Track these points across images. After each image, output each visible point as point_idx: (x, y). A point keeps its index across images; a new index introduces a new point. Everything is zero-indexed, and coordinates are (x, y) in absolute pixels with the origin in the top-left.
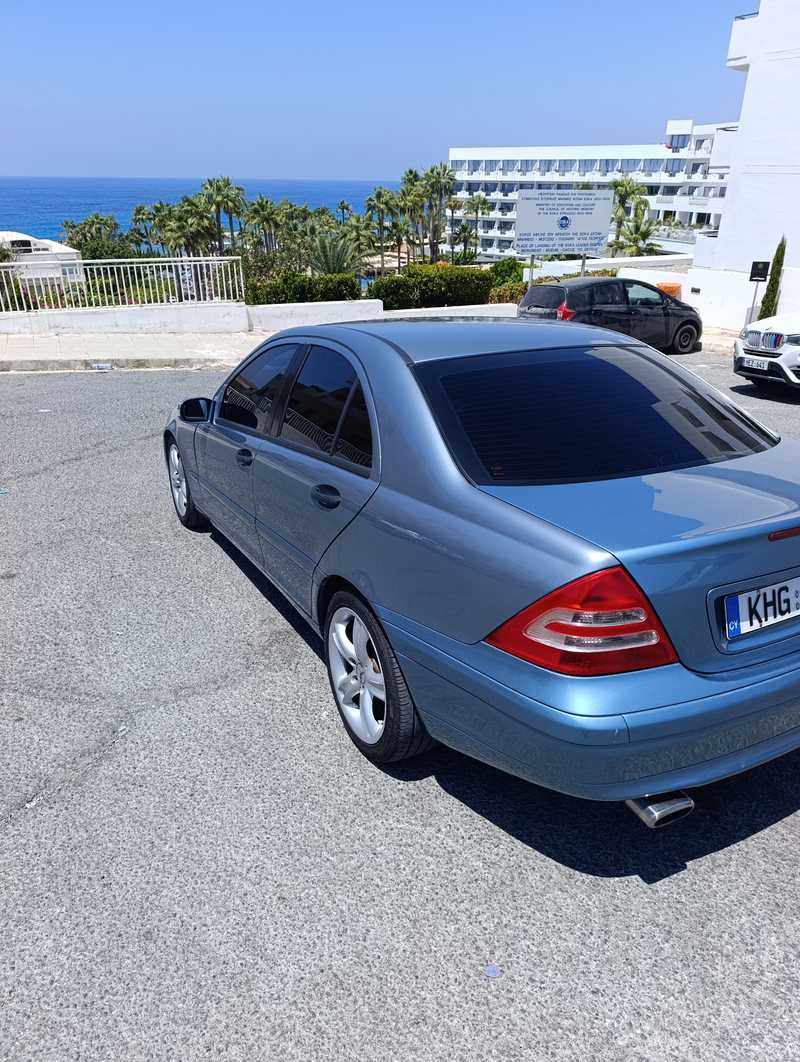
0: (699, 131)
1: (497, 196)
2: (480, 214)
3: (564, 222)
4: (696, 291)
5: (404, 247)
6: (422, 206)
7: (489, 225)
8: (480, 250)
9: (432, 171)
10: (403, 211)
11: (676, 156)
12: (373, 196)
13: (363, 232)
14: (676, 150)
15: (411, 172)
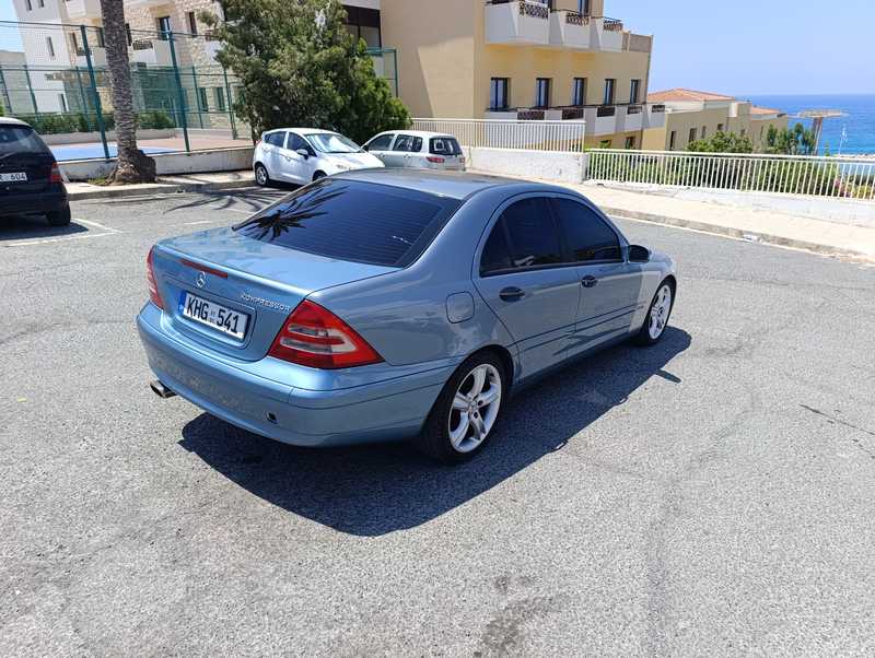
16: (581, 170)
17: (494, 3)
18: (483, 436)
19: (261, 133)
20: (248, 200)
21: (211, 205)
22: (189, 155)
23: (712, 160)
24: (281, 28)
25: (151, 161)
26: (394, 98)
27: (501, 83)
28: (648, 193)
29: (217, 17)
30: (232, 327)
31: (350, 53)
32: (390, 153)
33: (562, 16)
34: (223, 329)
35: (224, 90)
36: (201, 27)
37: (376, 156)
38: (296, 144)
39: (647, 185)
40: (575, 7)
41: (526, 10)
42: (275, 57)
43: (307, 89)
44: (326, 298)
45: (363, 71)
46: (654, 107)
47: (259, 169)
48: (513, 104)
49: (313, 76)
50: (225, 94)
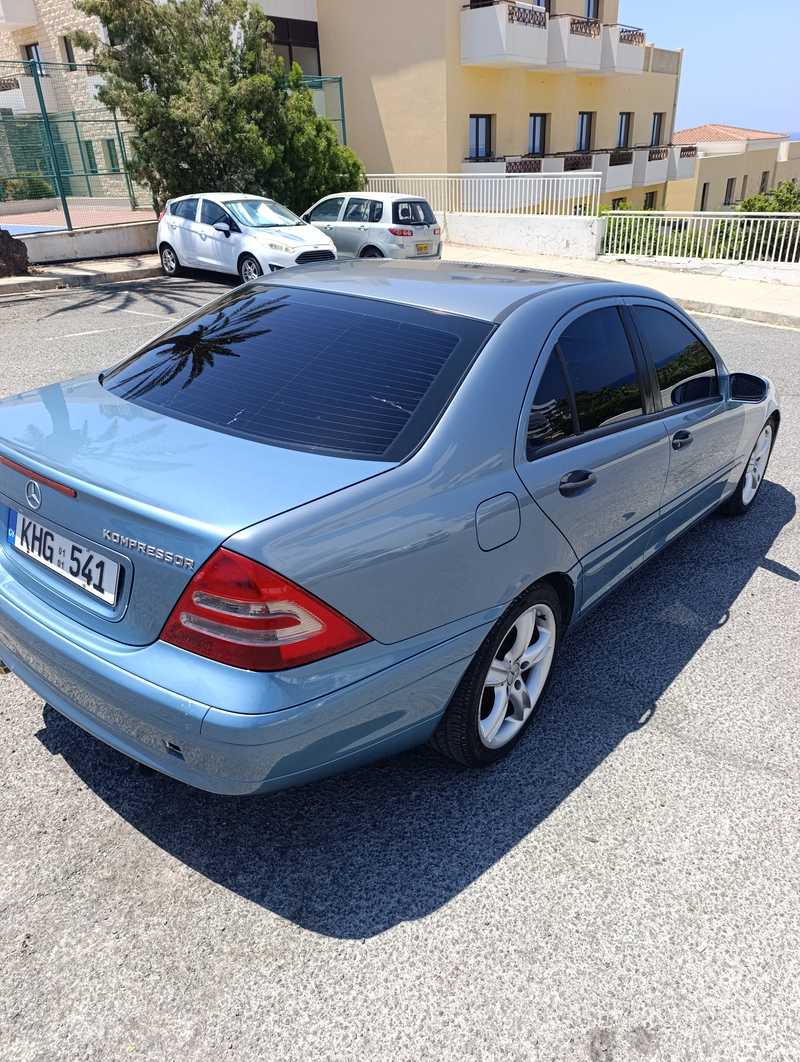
16: (595, 241)
17: (473, 6)
18: (527, 712)
19: (165, 202)
20: (152, 296)
21: (103, 306)
22: (71, 235)
23: (776, 223)
24: (184, 50)
25: (20, 245)
26: (341, 147)
27: (482, 122)
28: (686, 270)
29: (97, 39)
30: (96, 580)
31: (279, 84)
32: (339, 224)
33: (564, 23)
34: (80, 581)
35: (117, 143)
36: (81, 56)
37: (320, 228)
38: (214, 215)
39: (685, 259)
40: (581, 10)
41: (517, 15)
42: (178, 92)
43: (224, 137)
44: (260, 542)
45: (298, 109)
46: (683, 150)
47: (166, 251)
48: (499, 152)
49: (230, 118)
50: (118, 148)
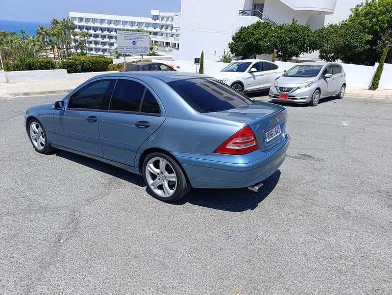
0: (162, 14)
1: (91, 32)
2: (86, 38)
3: (134, 43)
4: (178, 67)
5: (56, 50)
6: (61, 34)
7: (90, 42)
8: (88, 52)
9: (64, 20)
10: (53, 35)
11: (155, 22)
12: (39, 29)
13: (37, 43)
14: (155, 20)
15: (55, 20)
